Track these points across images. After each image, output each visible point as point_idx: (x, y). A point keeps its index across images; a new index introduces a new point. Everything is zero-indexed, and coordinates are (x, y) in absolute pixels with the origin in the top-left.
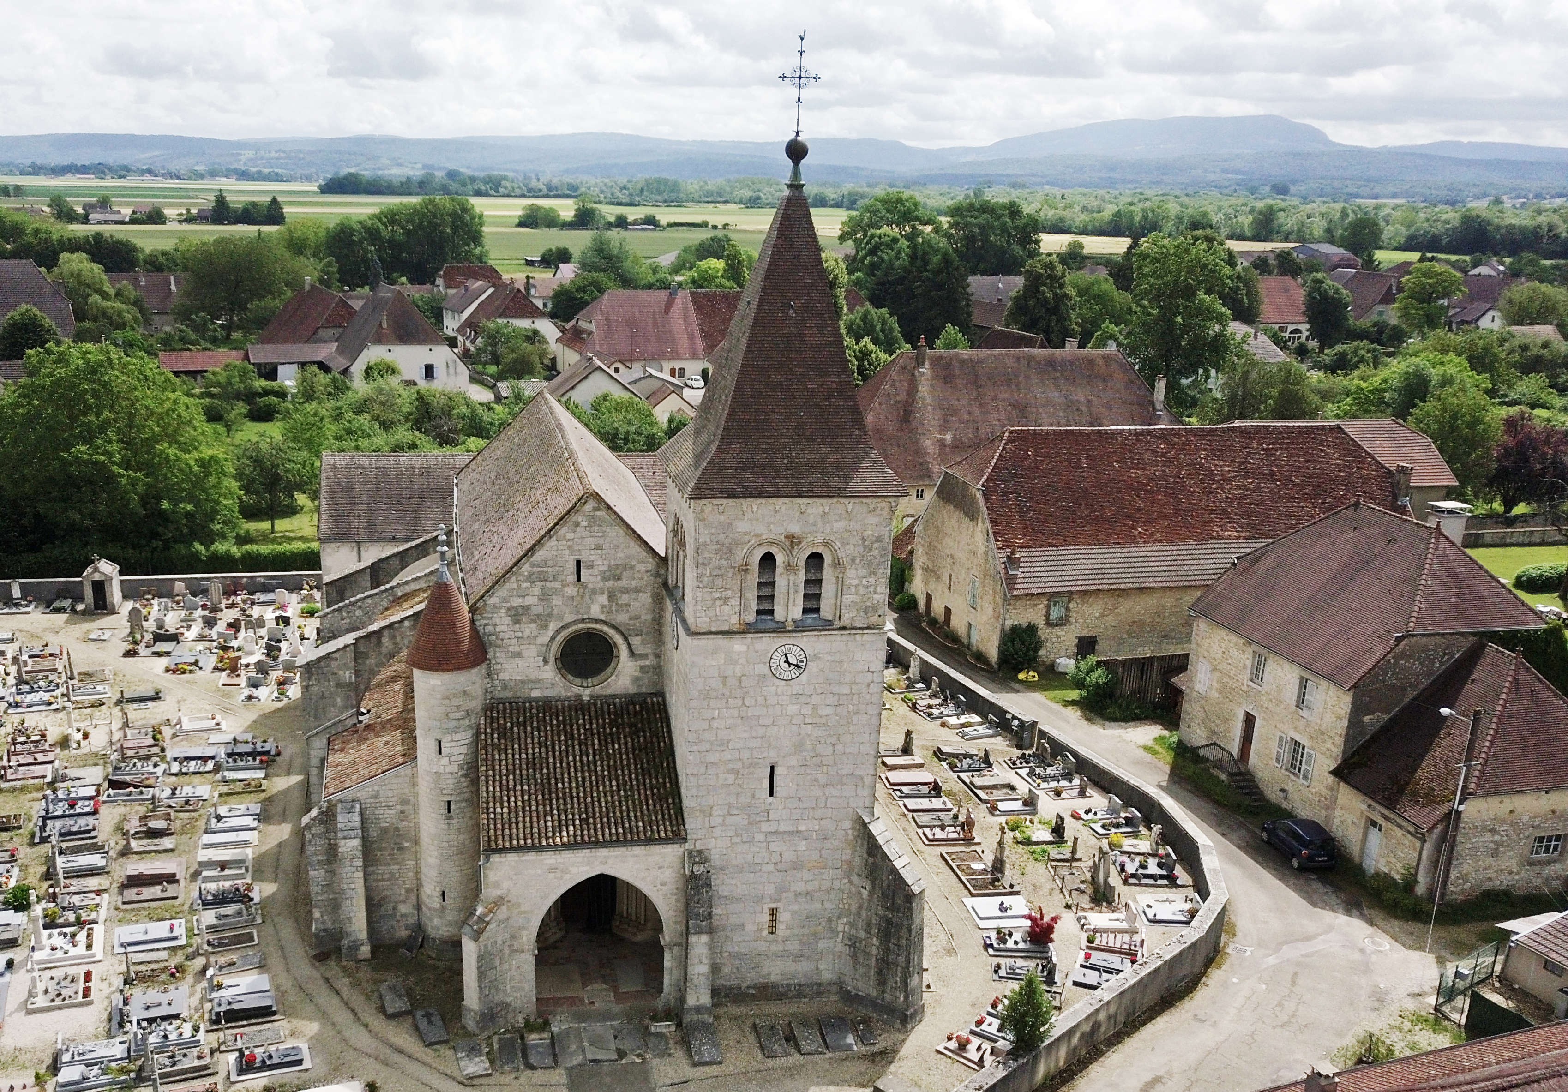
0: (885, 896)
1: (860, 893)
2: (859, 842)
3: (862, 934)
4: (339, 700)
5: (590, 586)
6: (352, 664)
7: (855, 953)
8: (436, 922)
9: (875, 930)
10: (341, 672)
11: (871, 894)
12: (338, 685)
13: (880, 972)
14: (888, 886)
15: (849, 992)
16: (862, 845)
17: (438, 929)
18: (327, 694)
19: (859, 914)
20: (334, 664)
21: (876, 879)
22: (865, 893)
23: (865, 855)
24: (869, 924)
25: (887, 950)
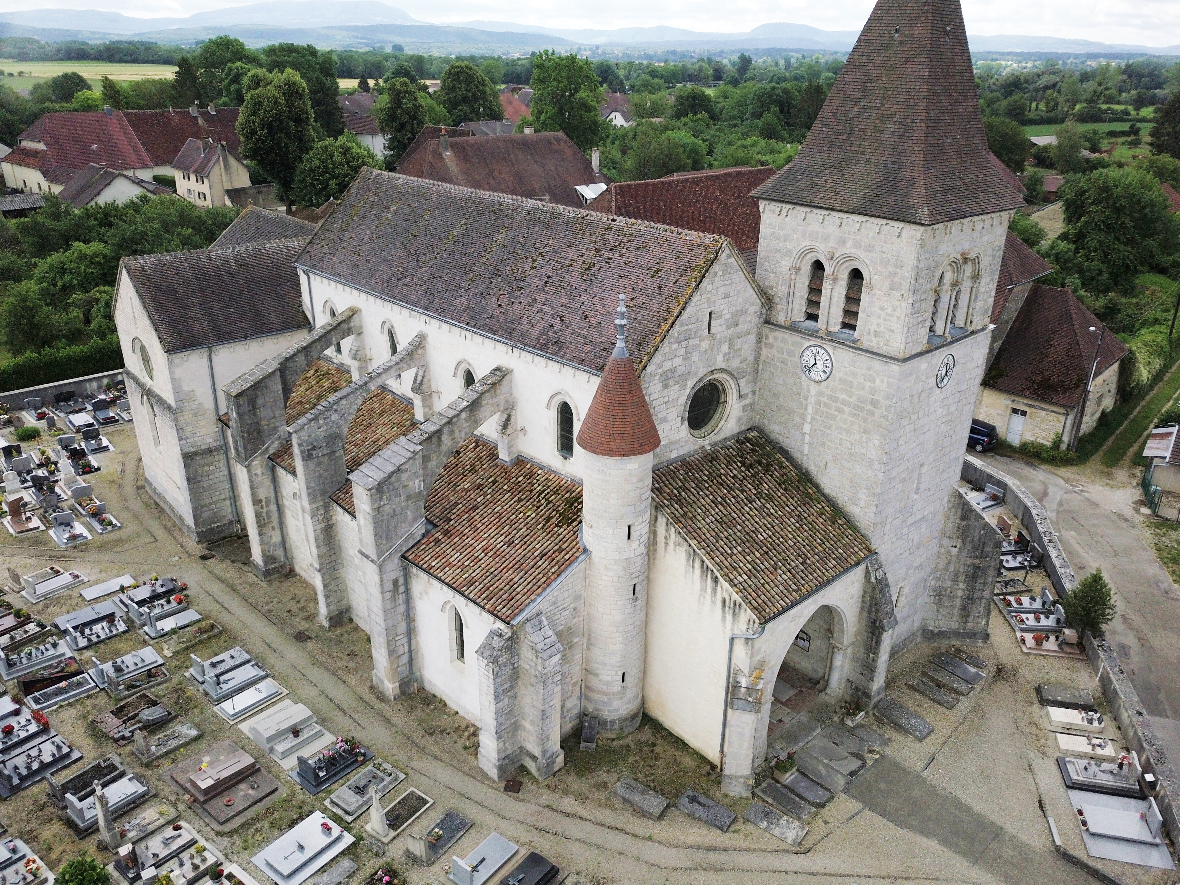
0: (975, 548)
1: (949, 552)
2: (953, 510)
3: (949, 583)
4: (409, 513)
5: (718, 336)
6: (421, 472)
7: (940, 600)
8: (615, 704)
9: (962, 577)
10: (411, 483)
11: (961, 550)
12: (409, 498)
13: (964, 608)
14: (979, 540)
15: (932, 631)
16: (956, 513)
17: (618, 710)
18: (398, 511)
19: (946, 569)
20: (404, 476)
21: (967, 536)
22: (954, 551)
23: (958, 521)
24: (956, 575)
25: (973, 589)
